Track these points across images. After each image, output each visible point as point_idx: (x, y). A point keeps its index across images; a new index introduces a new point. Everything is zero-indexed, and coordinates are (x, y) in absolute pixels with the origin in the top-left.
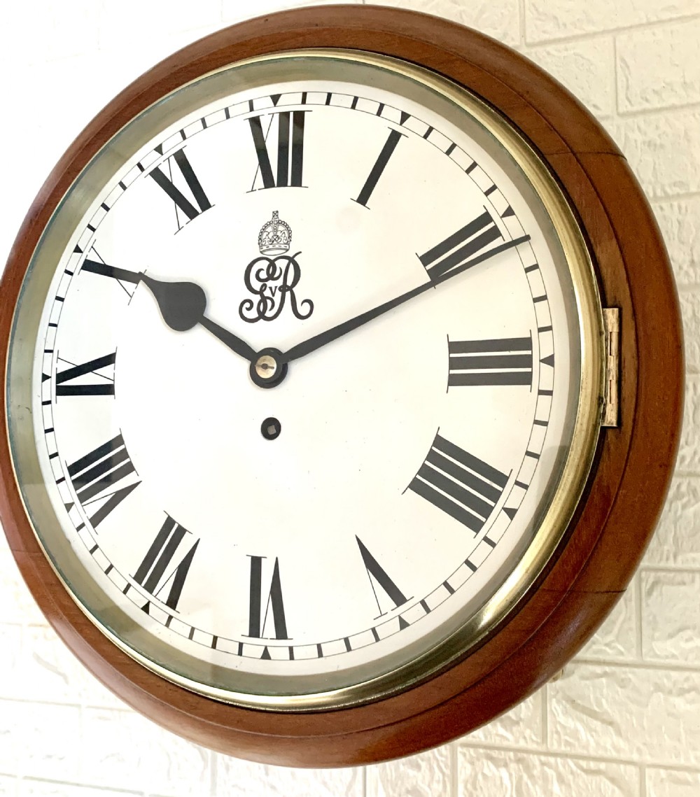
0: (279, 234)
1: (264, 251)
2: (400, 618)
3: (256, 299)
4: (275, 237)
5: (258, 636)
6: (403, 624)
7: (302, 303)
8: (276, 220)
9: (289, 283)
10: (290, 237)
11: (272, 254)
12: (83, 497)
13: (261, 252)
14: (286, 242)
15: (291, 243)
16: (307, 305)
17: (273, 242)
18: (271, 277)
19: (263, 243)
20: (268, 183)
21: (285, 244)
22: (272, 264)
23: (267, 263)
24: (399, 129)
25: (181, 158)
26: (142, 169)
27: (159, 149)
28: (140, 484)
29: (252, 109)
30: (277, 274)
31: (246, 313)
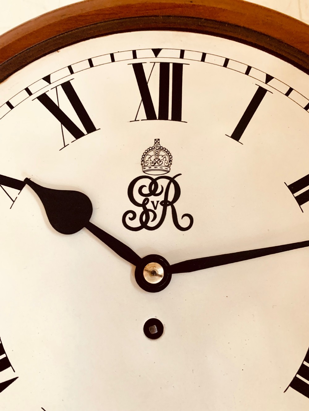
0: (160, 158)
1: (148, 170)
3: (139, 210)
4: (157, 160)
7: (183, 217)
8: (157, 146)
10: (170, 161)
11: (154, 174)
13: (144, 172)
14: (167, 165)
15: (172, 167)
16: (187, 219)
17: (155, 164)
18: (153, 192)
19: (146, 164)
20: (150, 115)
21: (166, 166)
22: (154, 182)
23: (150, 181)
24: (265, 86)
25: (68, 88)
26: (30, 94)
27: (47, 79)
28: (18, 379)
29: (135, 57)
30: (158, 191)
31: (129, 222)
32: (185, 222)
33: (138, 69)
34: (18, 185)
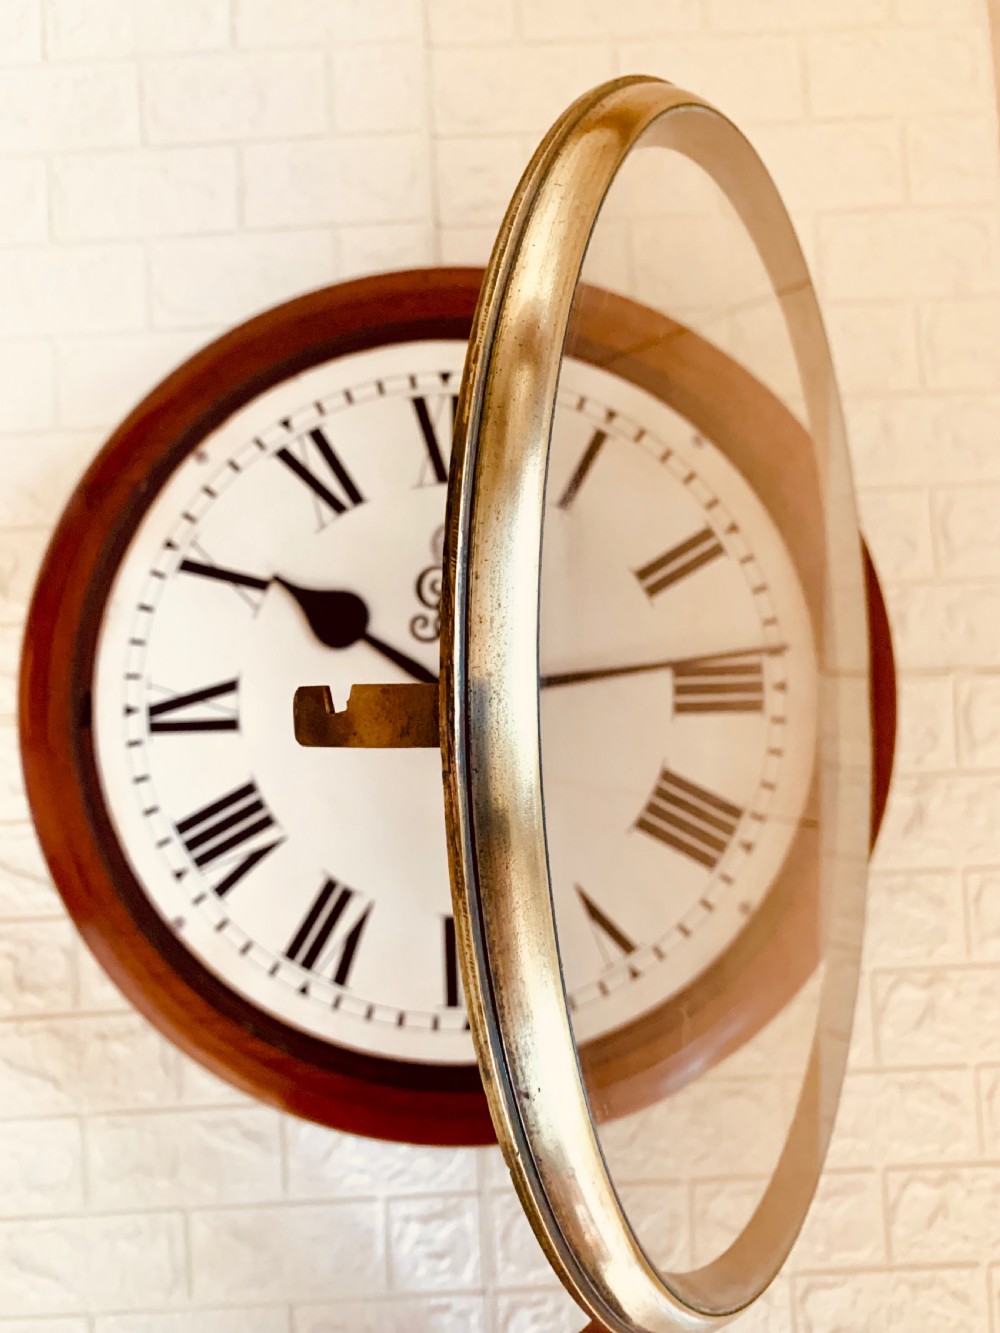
2: (630, 967)
3: (432, 615)
5: (457, 1004)
6: (634, 974)
12: (201, 861)
19: (437, 550)
20: (439, 475)
24: (605, 428)
25: (318, 437)
26: (262, 448)
29: (414, 386)
31: (419, 631)
33: (420, 405)
34: (260, 585)
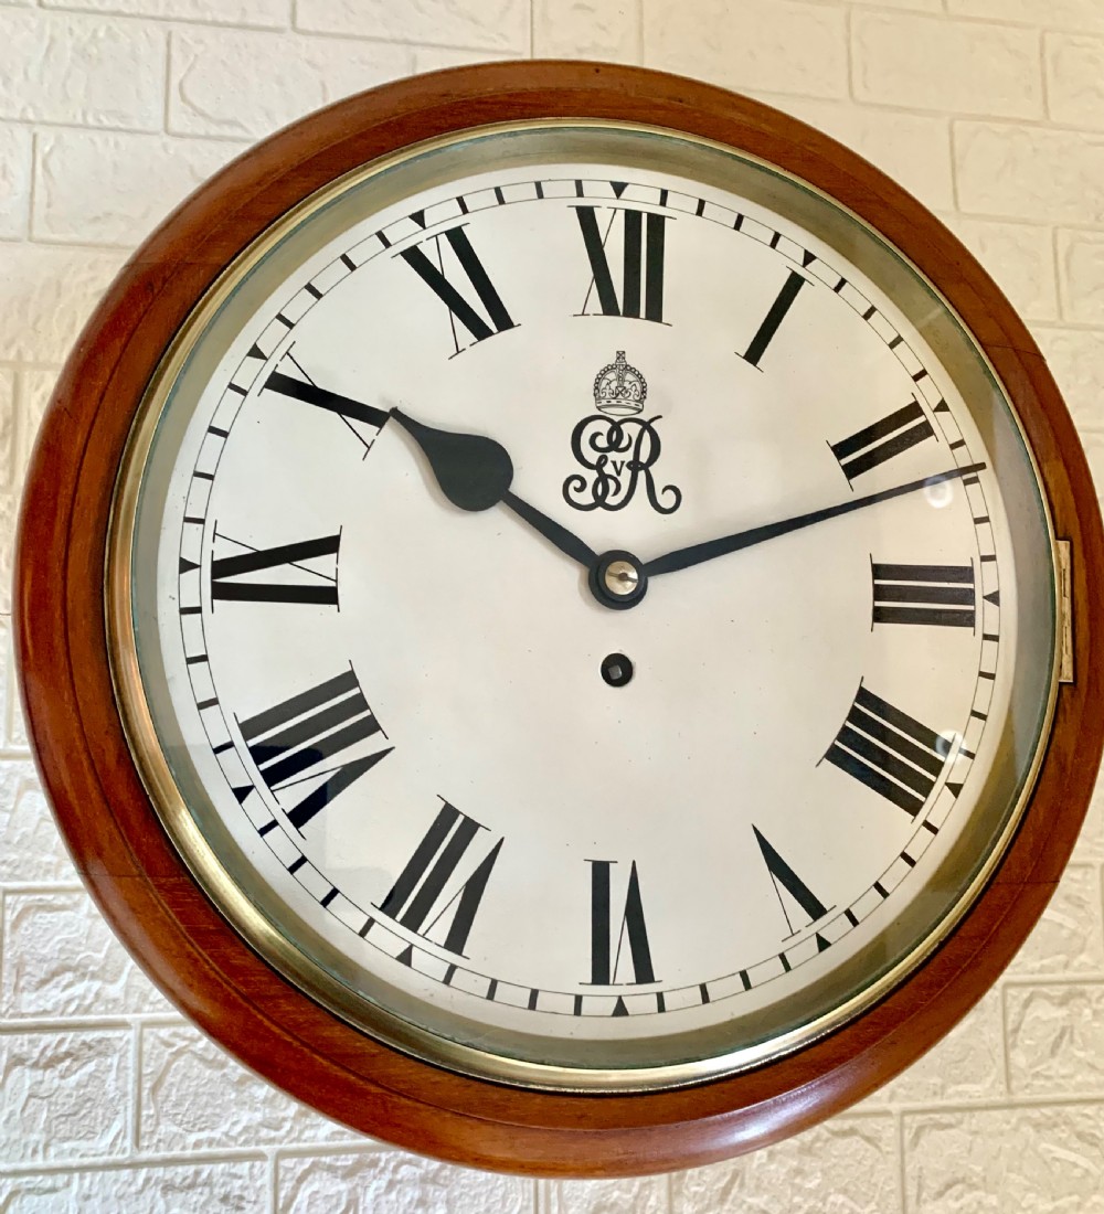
0: (626, 385)
1: (605, 406)
2: (818, 935)
3: (591, 476)
4: (620, 389)
5: (606, 982)
6: (823, 944)
7: (664, 490)
8: (621, 366)
9: (644, 458)
10: (644, 392)
11: (616, 413)
12: (272, 777)
13: (599, 408)
14: (638, 399)
15: (646, 402)
16: (670, 493)
17: (617, 395)
18: (614, 446)
19: (602, 396)
20: (609, 307)
21: (637, 401)
22: (616, 427)
23: (609, 425)
25: (457, 238)
26: (387, 244)
27: (418, 218)
28: (392, 752)
29: (580, 194)
30: (624, 443)
31: (574, 495)
32: (666, 500)
33: (587, 217)
34: (375, 417)
